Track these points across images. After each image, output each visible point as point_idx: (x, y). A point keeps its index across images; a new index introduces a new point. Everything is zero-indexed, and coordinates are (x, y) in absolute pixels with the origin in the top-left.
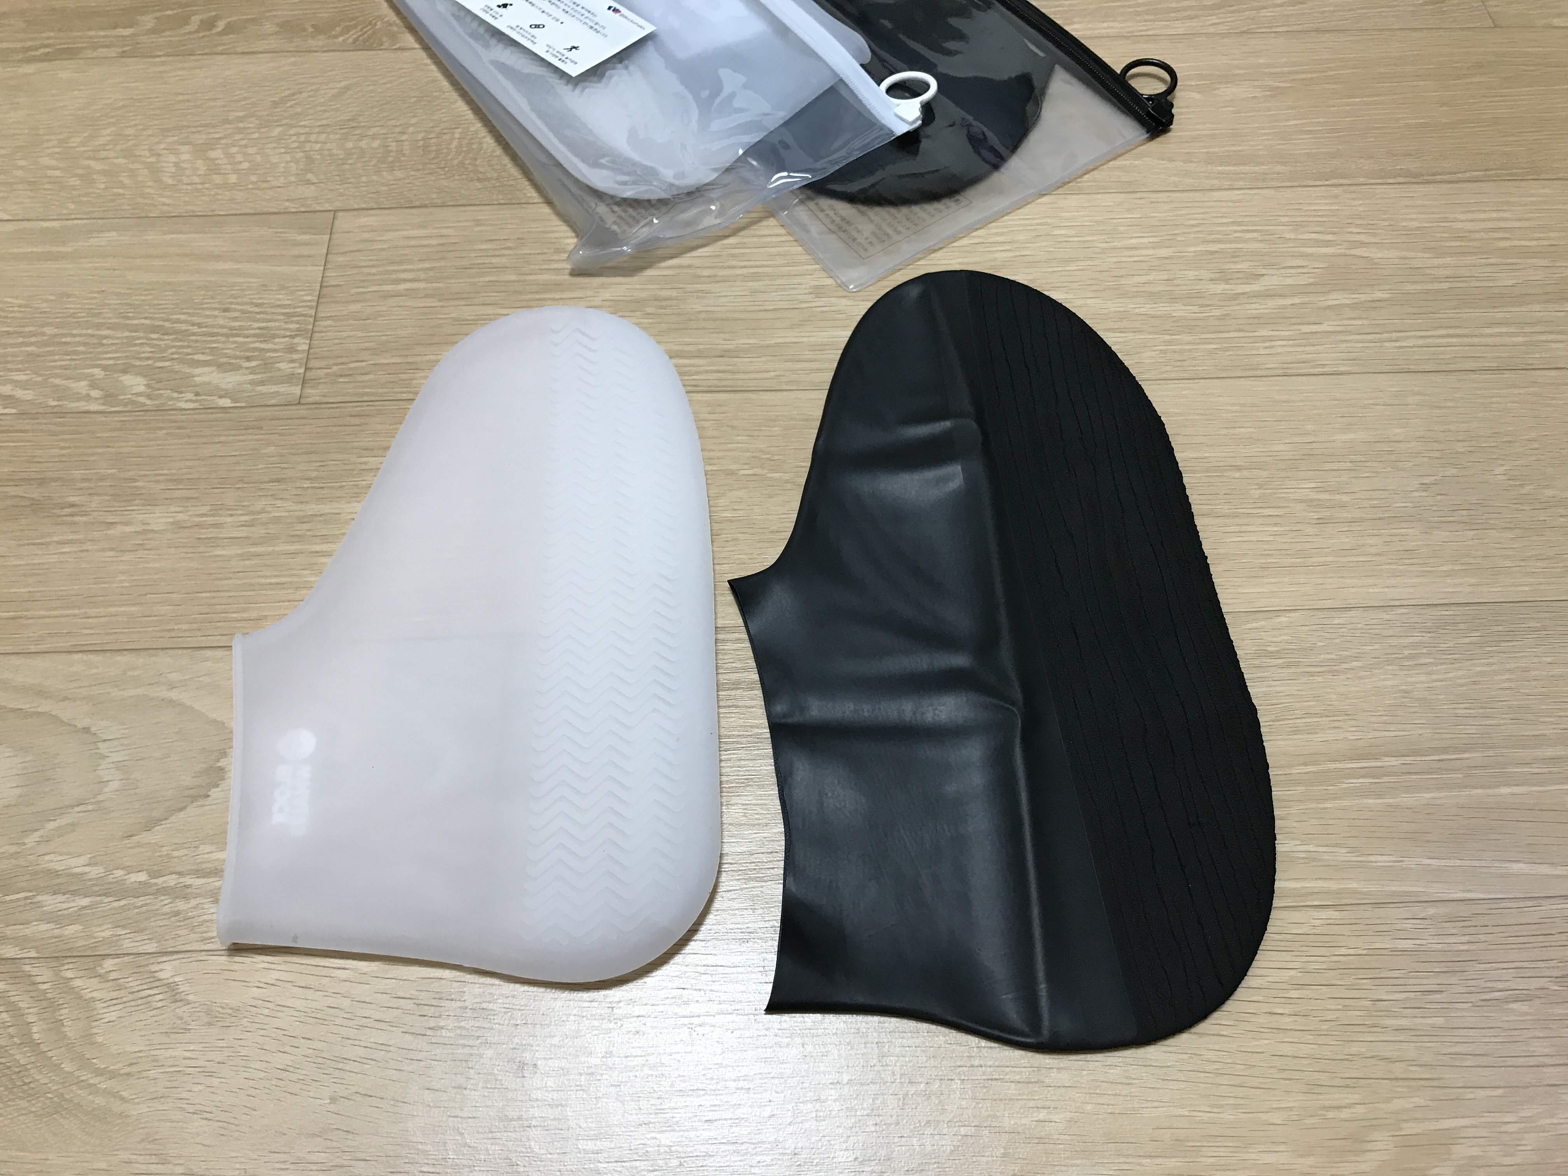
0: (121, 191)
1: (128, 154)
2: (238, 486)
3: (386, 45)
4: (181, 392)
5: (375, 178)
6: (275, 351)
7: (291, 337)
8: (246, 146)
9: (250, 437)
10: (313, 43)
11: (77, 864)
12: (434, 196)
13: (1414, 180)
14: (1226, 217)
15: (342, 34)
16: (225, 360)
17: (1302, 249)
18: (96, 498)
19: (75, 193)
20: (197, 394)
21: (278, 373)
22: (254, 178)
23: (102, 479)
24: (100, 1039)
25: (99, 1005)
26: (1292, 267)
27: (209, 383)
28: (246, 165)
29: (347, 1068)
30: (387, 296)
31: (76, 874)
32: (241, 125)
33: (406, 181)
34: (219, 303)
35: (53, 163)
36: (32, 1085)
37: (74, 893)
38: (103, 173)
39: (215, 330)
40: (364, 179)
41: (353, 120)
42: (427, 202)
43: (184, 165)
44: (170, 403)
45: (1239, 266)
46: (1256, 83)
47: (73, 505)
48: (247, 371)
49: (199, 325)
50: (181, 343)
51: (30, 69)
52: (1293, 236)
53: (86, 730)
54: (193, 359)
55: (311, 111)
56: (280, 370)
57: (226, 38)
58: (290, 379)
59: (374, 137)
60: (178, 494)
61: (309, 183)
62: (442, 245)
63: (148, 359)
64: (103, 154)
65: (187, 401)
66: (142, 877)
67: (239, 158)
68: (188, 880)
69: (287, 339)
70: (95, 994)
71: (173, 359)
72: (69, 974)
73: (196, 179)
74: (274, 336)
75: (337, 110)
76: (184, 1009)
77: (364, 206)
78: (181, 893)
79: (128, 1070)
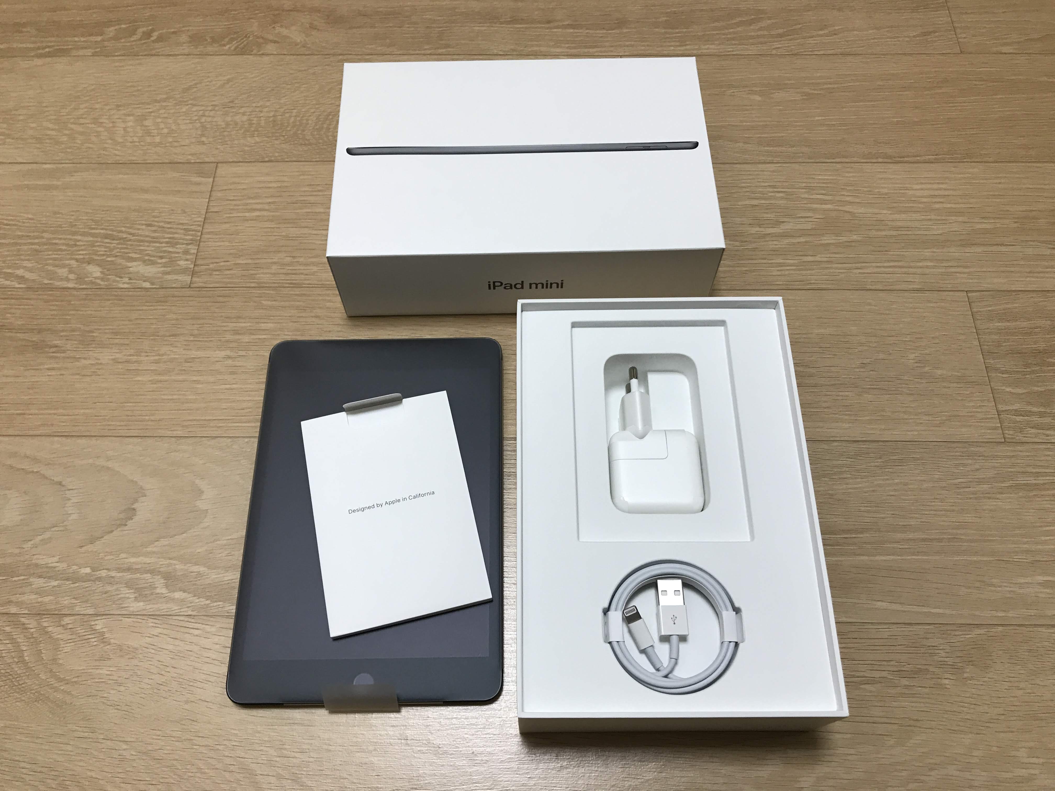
0: (91, 145)
1: (96, 121)
2: (151, 338)
3: (255, 52)
4: (121, 277)
5: (242, 141)
6: (178, 253)
7: (187, 244)
8: (166, 118)
9: (159, 307)
10: (210, 49)
11: (52, 561)
12: (277, 154)
13: (889, 161)
14: (765, 182)
15: (229, 43)
16: (147, 258)
17: (809, 205)
18: (70, 342)
19: (63, 146)
20: (130, 279)
21: (178, 268)
22: (170, 140)
23: (73, 331)
24: (61, 662)
25: (62, 642)
26: (802, 217)
27: (138, 272)
28: (166, 131)
29: (195, 685)
30: (246, 220)
31: (52, 567)
32: (164, 104)
33: (262, 144)
34: (145, 220)
35: (51, 126)
36: (23, 686)
37: (50, 578)
38: (82, 133)
39: (142, 238)
40: (236, 142)
41: (232, 102)
42: (273, 159)
43: (129, 129)
44: (114, 284)
45: (769, 216)
46: (798, 90)
47: (56, 346)
48: (160, 265)
49: (133, 235)
50: (122, 246)
51: (39, 62)
52: (806, 196)
53: (60, 483)
54: (129, 256)
55: (206, 95)
56: (179, 265)
57: (157, 45)
58: (184, 271)
59: (244, 114)
60: (117, 341)
61: (203, 143)
62: (280, 187)
63: (104, 255)
64: (82, 121)
65: (124, 283)
66: (88, 570)
67: (162, 126)
68: (113, 574)
69: (184, 246)
70: (59, 636)
71: (116, 256)
72: (45, 624)
73: (136, 139)
74: (177, 243)
75: (222, 95)
76: (108, 647)
77: (235, 160)
78: (110, 581)
79: (76, 679)
